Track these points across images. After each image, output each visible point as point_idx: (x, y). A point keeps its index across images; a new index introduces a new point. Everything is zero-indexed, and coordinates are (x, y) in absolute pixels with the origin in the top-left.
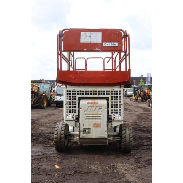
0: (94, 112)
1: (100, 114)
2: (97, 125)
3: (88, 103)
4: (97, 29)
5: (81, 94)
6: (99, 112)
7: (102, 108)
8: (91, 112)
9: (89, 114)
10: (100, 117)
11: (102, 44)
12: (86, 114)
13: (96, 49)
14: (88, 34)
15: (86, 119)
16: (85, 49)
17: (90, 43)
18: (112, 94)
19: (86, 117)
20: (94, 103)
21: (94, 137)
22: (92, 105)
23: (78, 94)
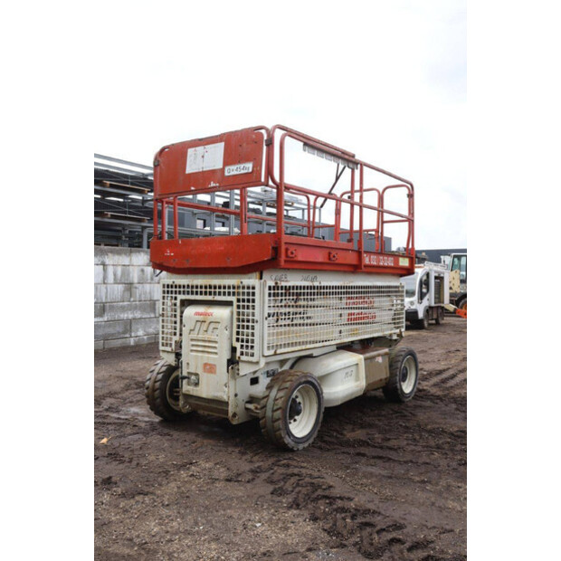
0: (206, 336)
1: (216, 342)
2: (210, 368)
3: (197, 314)
4: (217, 136)
5: (184, 293)
6: (213, 338)
7: (219, 326)
8: (200, 336)
9: (198, 340)
10: (215, 348)
11: (223, 170)
12: (192, 340)
13: (212, 184)
14: (200, 149)
15: (192, 351)
16: (193, 188)
17: (203, 172)
18: (239, 294)
19: (193, 345)
20: (206, 314)
21: (204, 395)
22: (201, 318)
23: (180, 293)
